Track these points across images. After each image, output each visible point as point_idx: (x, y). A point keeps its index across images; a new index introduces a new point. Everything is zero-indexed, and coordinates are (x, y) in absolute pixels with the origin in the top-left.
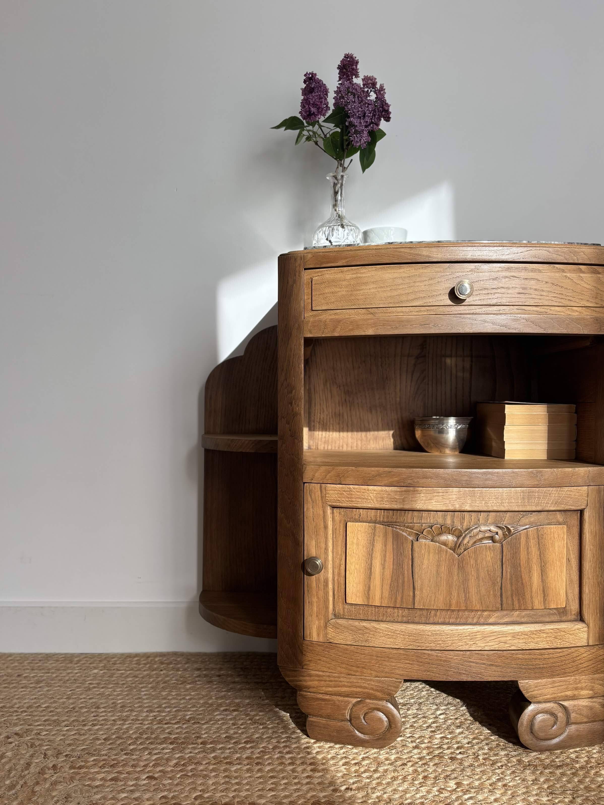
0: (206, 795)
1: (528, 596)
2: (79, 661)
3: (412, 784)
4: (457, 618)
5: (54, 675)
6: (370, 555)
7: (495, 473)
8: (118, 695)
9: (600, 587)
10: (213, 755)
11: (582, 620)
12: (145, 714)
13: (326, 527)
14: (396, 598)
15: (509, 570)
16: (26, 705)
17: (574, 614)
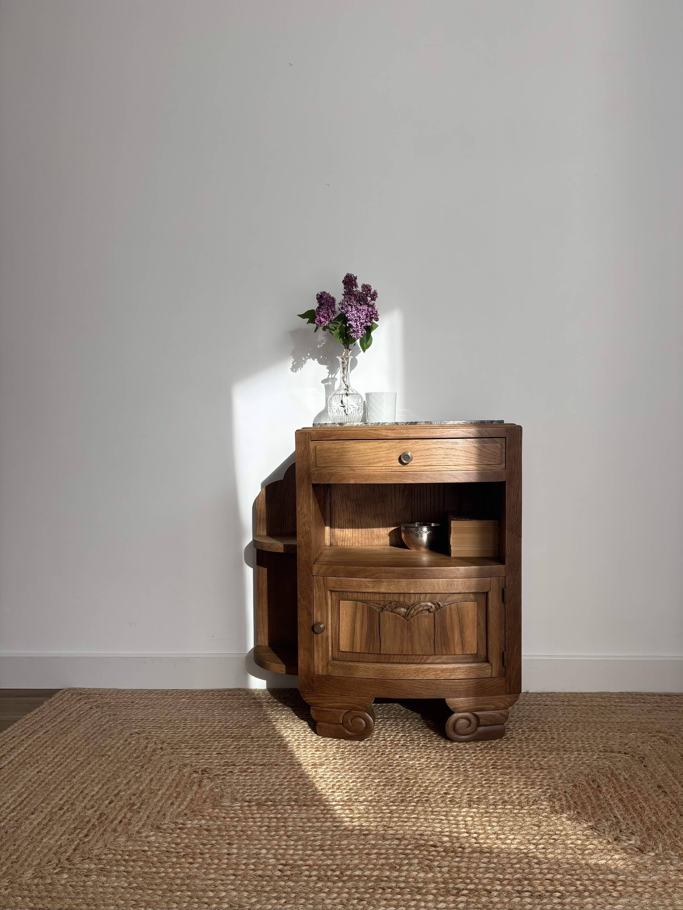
0: (250, 761)
1: (451, 646)
2: (172, 694)
3: (373, 757)
4: (406, 660)
5: (156, 702)
6: (354, 621)
8: (199, 714)
9: (499, 641)
10: (257, 743)
11: (488, 661)
12: (216, 724)
13: (327, 604)
14: (369, 647)
15: (439, 630)
16: (140, 718)
17: (483, 658)
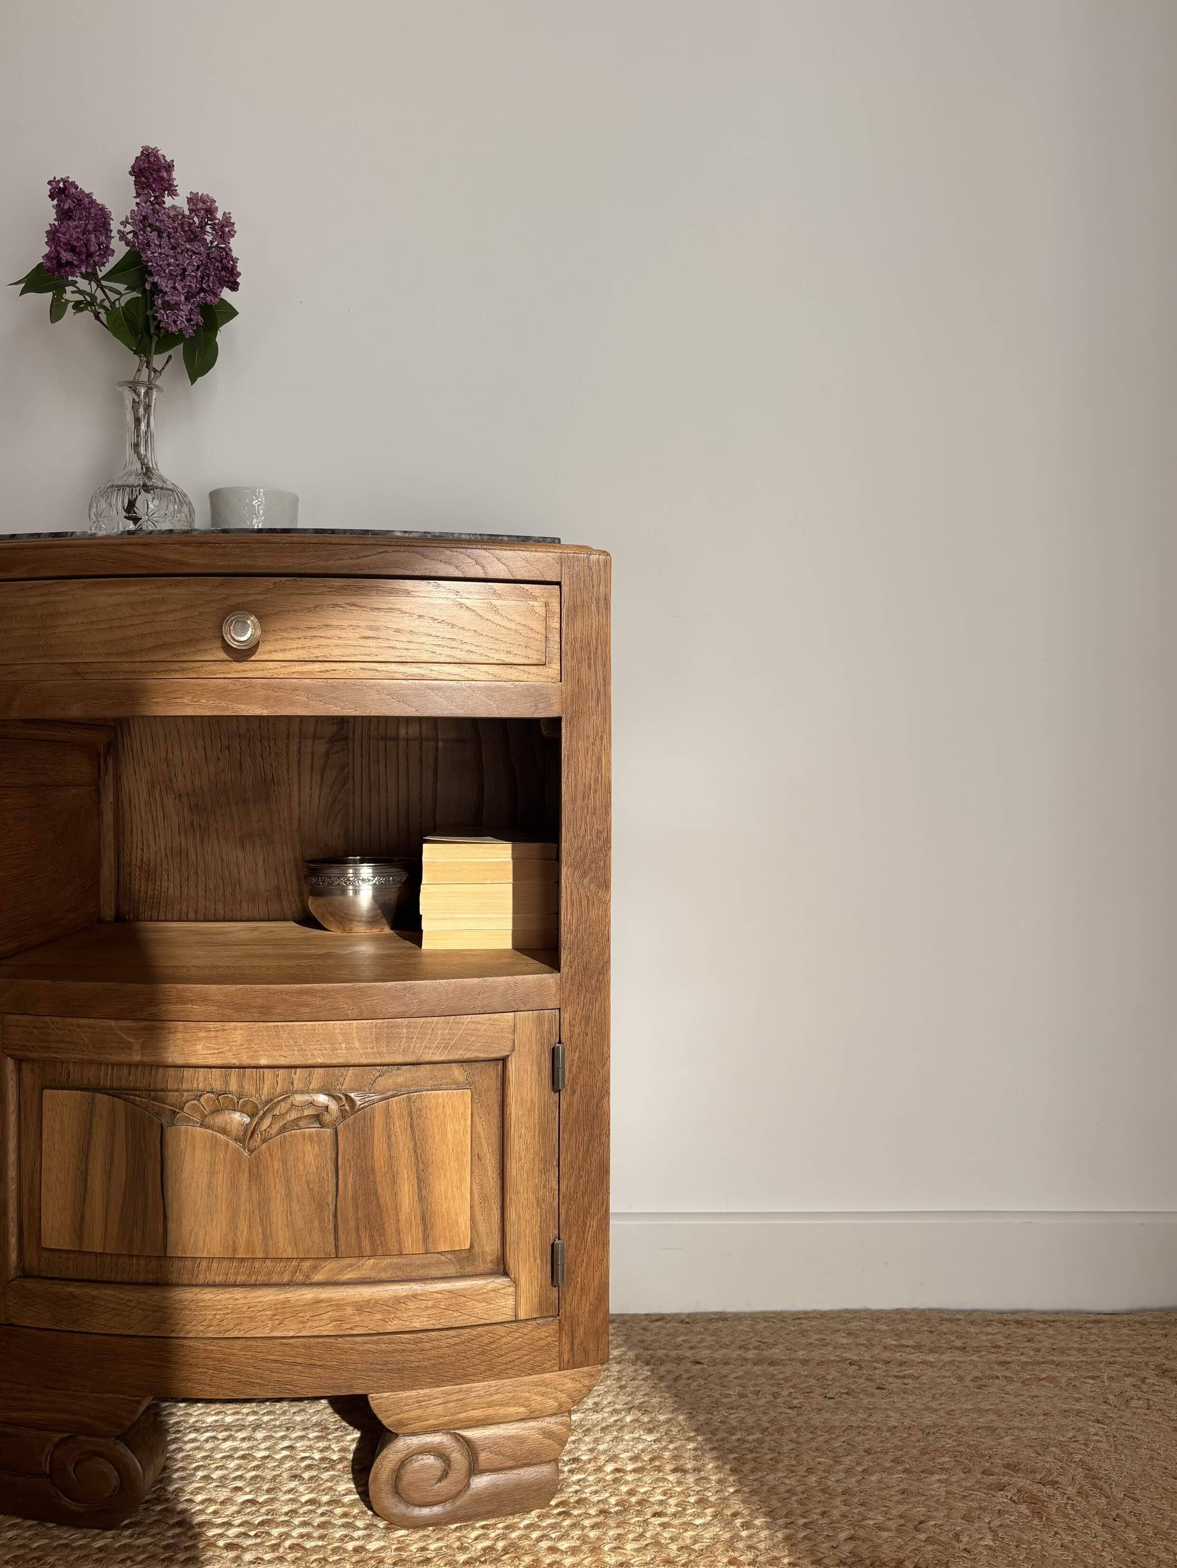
1: (390, 1230)
4: (249, 1275)
6: (85, 1154)
7: (317, 991)
9: (542, 1209)
11: (507, 1274)
13: (2, 1099)
14: (132, 1238)
15: (350, 1180)
17: (491, 1262)
